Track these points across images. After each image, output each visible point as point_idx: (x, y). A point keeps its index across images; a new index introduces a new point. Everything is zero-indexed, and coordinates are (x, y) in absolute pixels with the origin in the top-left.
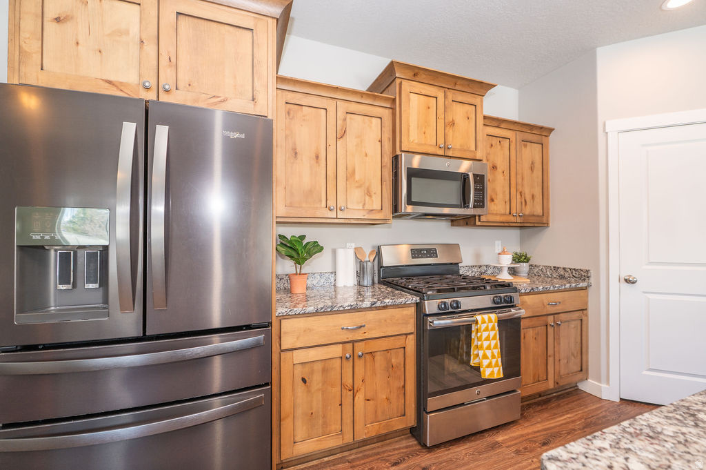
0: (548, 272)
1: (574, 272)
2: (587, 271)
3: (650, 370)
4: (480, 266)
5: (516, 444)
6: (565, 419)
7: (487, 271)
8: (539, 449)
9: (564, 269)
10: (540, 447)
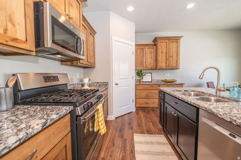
0: (95, 84)
1: (104, 83)
2: (108, 82)
3: (120, 107)
4: (73, 84)
5: (108, 153)
6: (110, 132)
7: (75, 86)
8: (114, 149)
9: (101, 82)
10: (114, 148)
